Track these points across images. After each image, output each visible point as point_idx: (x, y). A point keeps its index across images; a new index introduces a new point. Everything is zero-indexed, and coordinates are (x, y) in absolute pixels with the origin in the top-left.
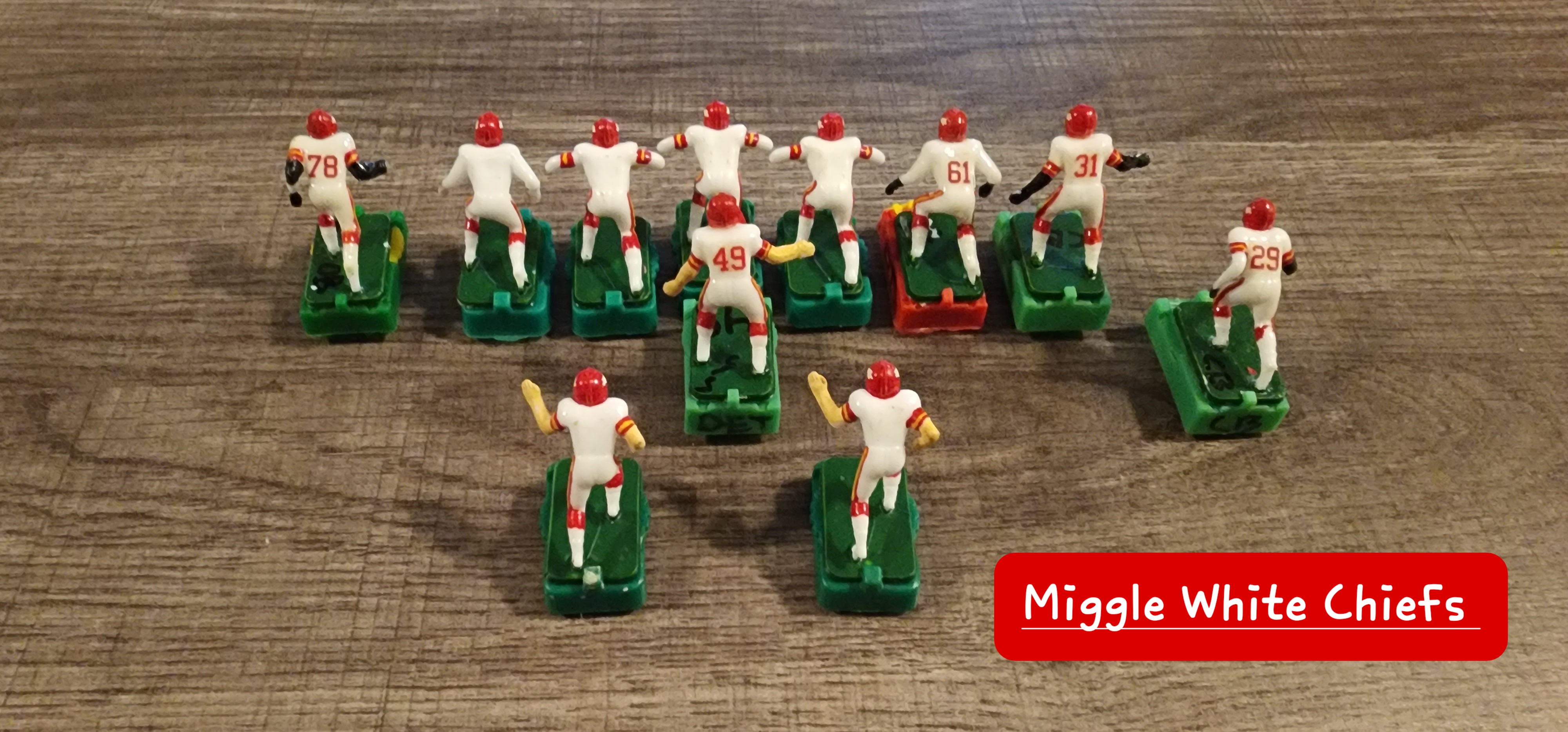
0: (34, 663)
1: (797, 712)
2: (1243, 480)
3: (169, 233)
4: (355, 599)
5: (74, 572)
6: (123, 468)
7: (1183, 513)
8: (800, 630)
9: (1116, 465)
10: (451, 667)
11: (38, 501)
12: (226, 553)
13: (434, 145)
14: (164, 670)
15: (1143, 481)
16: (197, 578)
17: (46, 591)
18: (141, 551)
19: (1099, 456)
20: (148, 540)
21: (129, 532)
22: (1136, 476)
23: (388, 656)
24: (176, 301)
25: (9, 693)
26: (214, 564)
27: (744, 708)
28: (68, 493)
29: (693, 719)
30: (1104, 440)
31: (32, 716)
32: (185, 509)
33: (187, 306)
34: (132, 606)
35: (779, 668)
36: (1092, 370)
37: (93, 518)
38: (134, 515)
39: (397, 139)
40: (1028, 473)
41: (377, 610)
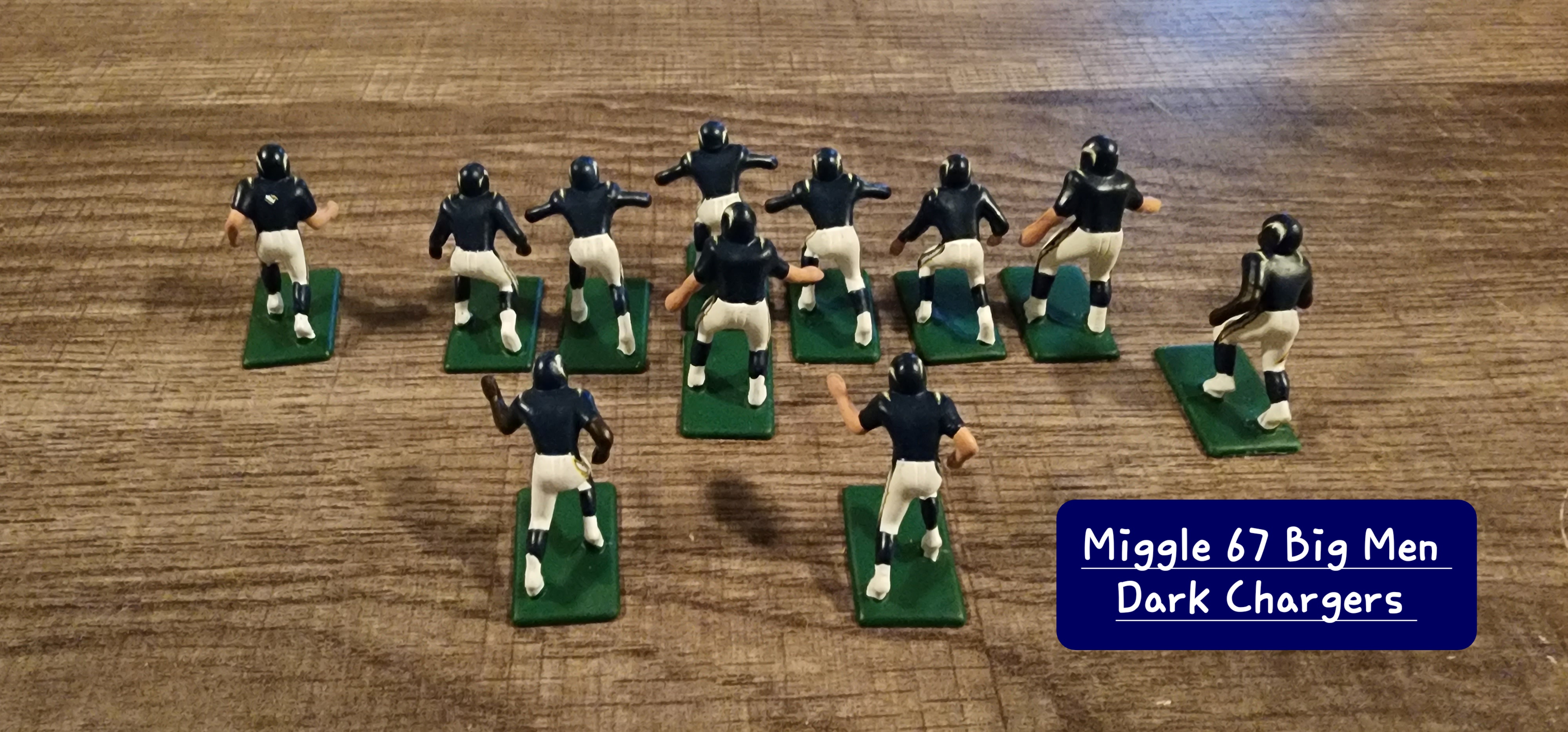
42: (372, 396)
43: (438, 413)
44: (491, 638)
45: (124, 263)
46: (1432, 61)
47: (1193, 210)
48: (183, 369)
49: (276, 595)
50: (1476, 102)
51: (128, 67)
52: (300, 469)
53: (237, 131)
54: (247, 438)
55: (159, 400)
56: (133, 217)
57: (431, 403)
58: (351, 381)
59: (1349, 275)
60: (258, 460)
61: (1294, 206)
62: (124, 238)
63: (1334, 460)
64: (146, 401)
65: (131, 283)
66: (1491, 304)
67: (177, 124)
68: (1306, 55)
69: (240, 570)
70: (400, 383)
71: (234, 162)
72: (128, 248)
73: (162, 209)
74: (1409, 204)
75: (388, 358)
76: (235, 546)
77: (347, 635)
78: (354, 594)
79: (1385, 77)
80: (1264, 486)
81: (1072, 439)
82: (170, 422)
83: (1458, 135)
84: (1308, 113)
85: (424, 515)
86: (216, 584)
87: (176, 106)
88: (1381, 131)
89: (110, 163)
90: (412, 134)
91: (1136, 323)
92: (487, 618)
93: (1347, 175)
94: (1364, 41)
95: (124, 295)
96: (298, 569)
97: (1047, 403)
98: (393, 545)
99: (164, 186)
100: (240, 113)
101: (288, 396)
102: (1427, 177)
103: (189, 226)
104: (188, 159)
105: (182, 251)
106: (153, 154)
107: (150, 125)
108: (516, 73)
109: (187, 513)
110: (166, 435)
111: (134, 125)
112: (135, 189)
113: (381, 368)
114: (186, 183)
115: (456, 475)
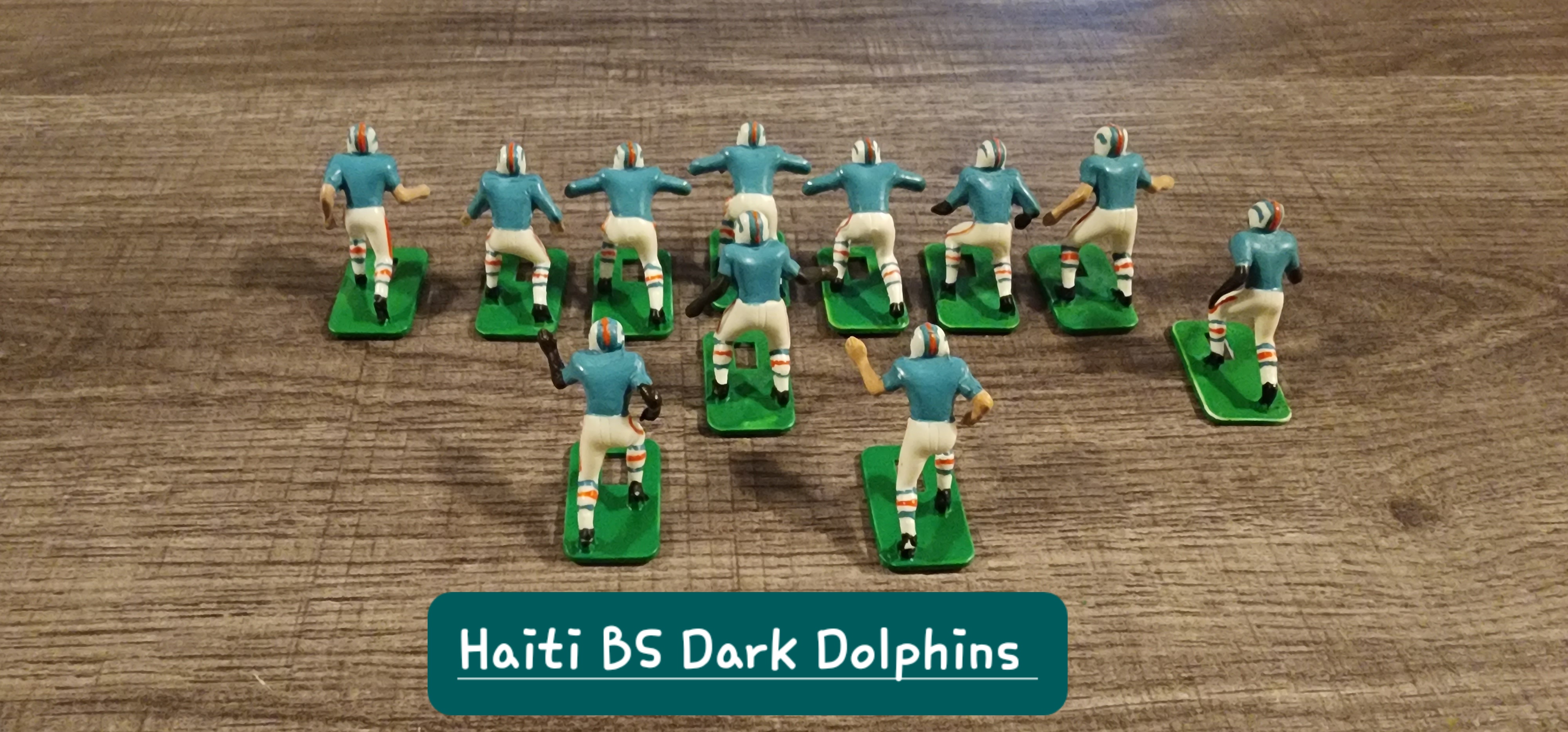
0: (369, 536)
1: (1159, 573)
2: (1544, 363)
3: (421, 159)
4: (683, 476)
5: (392, 454)
6: (420, 361)
7: (1495, 392)
8: (1139, 500)
9: (1413, 351)
10: (796, 535)
11: (342, 391)
12: (542, 435)
13: (663, 84)
14: (504, 541)
15: (1446, 365)
16: (518, 458)
17: (368, 471)
18: (456, 434)
19: (1394, 343)
20: (462, 425)
21: (440, 418)
22: (1436, 360)
23: (730, 526)
24: (441, 217)
25: (350, 564)
26: (532, 445)
27: (1105, 570)
28: (372, 384)
29: (1055, 581)
30: (1395, 329)
31: (378, 584)
32: (493, 397)
33: (452, 221)
34: (457, 484)
35: (1130, 533)
36: (1364, 269)
37: (403, 405)
38: (443, 403)
39: (626, 80)
40: (1328, 359)
41: (708, 485)
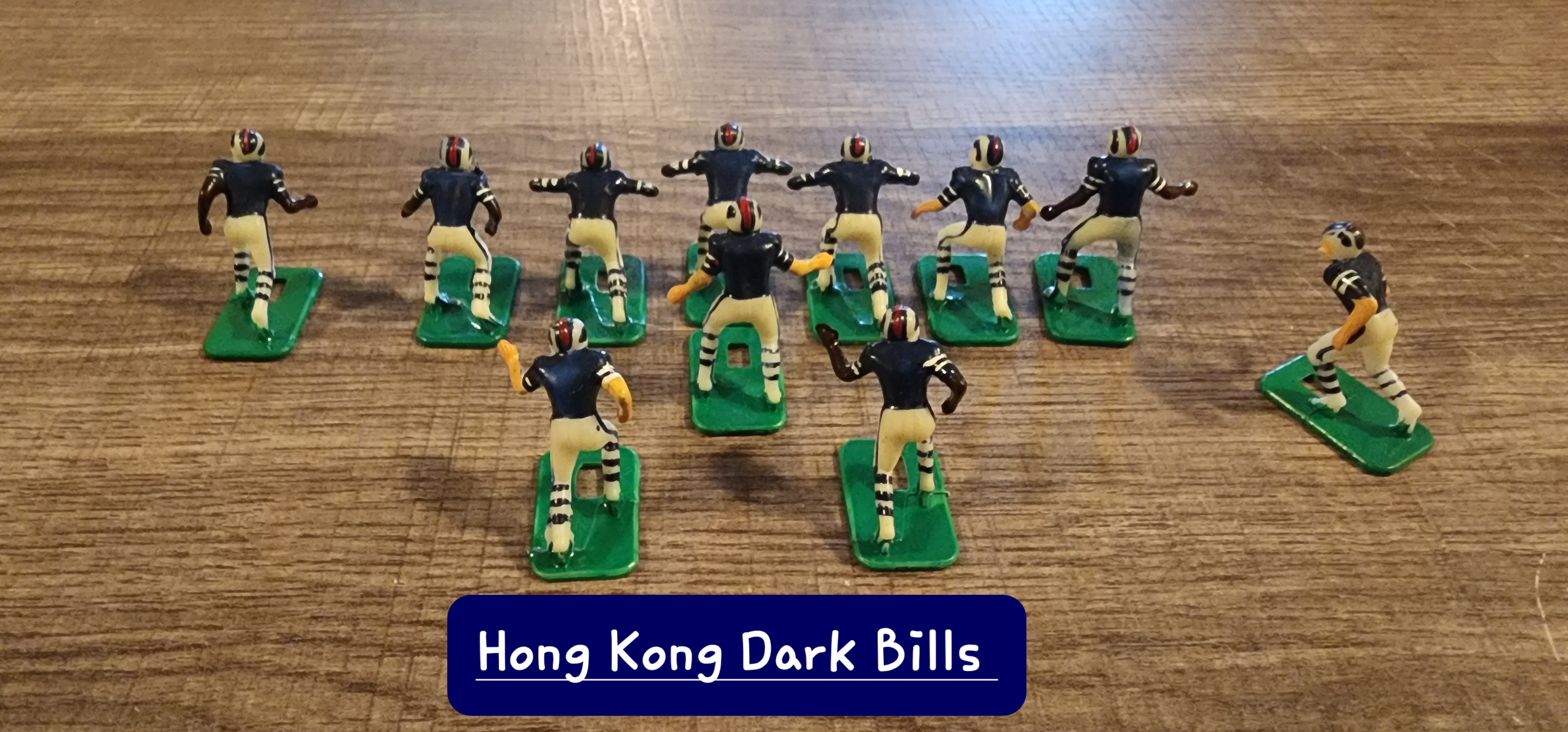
42: (272, 445)
43: (343, 463)
44: (376, 716)
45: (22, 299)
46: (1406, 101)
47: (1155, 253)
48: (70, 414)
49: (144, 665)
50: (1448, 142)
51: (52, 92)
52: (186, 525)
53: (157, 160)
54: (132, 489)
55: (41, 447)
56: (38, 250)
57: (337, 453)
58: (253, 428)
59: (1315, 322)
60: (142, 514)
61: (1262, 249)
62: (25, 271)
63: (1296, 520)
64: (26, 449)
65: (27, 320)
66: (1465, 354)
67: (95, 152)
68: (1276, 92)
69: (108, 636)
70: (305, 430)
71: (150, 192)
72: (27, 283)
73: (69, 241)
74: (1380, 248)
75: (293, 403)
76: (105, 609)
77: (217, 712)
78: (230, 664)
79: (1356, 117)
80: (1221, 548)
81: (1020, 495)
82: (52, 472)
83: (1430, 176)
84: (1277, 152)
85: (315, 576)
86: (80, 652)
87: (97, 132)
88: (1351, 171)
89: (19, 192)
90: (341, 165)
91: (1091, 371)
92: (373, 692)
93: (1315, 218)
94: (1336, 79)
95: (18, 332)
96: (172, 636)
97: (994, 456)
98: (279, 610)
99: (74, 217)
100: (163, 141)
101: (181, 443)
102: (1399, 220)
103: (96, 260)
104: (103, 189)
105: (85, 286)
106: (65, 184)
107: (67, 153)
108: (457, 103)
109: (57, 572)
110: (45, 486)
111: (49, 153)
112: (42, 220)
113: (286, 414)
114: (98, 214)
115: (355, 532)
